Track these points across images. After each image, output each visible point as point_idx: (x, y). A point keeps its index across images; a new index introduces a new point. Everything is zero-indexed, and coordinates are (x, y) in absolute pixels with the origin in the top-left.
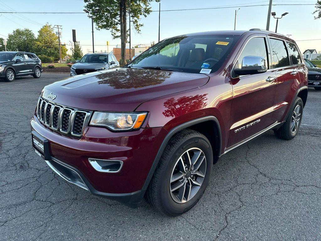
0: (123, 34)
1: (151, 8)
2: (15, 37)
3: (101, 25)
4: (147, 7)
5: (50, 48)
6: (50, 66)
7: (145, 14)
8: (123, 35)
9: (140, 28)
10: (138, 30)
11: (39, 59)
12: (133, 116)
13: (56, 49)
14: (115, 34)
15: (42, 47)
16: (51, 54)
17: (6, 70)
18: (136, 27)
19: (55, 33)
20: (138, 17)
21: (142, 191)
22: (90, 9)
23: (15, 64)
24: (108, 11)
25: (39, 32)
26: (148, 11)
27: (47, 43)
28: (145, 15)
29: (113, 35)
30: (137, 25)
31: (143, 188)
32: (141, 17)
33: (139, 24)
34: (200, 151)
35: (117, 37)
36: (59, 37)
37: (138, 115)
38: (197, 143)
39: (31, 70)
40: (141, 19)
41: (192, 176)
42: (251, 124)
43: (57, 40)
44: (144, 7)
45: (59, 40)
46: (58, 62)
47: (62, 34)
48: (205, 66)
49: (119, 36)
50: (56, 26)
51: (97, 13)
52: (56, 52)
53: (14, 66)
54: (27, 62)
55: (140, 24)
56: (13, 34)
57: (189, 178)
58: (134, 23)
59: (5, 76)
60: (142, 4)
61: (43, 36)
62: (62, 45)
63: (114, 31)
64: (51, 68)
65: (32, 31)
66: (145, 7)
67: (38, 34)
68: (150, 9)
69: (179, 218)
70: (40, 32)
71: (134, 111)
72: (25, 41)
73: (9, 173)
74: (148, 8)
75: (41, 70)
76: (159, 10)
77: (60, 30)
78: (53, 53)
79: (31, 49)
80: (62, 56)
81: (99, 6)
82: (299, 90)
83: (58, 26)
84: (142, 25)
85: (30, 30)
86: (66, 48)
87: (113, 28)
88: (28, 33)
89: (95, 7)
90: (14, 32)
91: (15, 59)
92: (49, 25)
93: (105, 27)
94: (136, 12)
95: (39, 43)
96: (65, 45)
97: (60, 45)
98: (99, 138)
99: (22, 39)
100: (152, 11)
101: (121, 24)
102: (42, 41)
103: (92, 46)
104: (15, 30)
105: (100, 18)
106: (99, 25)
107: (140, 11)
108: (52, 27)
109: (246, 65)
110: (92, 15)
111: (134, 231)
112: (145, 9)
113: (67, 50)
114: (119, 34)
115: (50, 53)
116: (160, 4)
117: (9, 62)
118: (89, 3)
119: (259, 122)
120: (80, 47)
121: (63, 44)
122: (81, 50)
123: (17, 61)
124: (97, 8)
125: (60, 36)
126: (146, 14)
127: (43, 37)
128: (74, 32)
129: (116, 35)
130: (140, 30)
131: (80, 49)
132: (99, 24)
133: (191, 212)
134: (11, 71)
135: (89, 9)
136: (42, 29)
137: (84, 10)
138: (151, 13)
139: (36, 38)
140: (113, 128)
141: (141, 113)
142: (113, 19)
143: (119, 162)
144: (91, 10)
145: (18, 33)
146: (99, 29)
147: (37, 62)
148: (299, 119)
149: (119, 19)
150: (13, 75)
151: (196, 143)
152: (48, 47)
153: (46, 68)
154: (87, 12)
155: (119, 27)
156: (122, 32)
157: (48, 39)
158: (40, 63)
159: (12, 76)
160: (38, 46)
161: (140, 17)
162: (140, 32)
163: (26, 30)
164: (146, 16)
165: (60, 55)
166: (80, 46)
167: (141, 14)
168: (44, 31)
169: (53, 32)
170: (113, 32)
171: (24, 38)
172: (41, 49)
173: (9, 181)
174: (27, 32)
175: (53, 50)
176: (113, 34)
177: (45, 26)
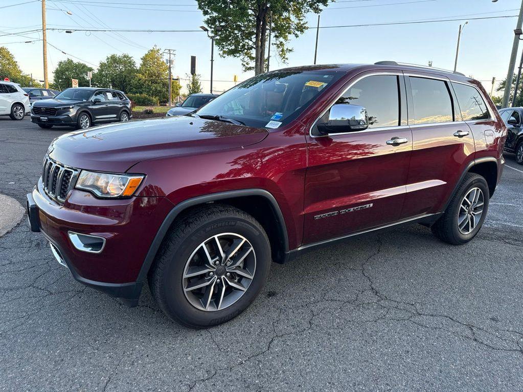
0: (259, 64)
1: (307, 22)
2: (109, 67)
3: (227, 50)
4: (301, 21)
5: (156, 83)
6: (147, 111)
7: (296, 32)
8: (259, 66)
9: (288, 55)
10: (284, 57)
11: (129, 100)
12: (124, 179)
13: (164, 85)
14: (247, 64)
15: (145, 82)
16: (157, 93)
17: (80, 114)
18: (281, 53)
19: (165, 62)
20: (285, 38)
21: (137, 283)
22: (212, 24)
23: (93, 105)
24: (239, 28)
25: (142, 59)
26: (301, 28)
27: (152, 76)
28: (296, 34)
29: (244, 65)
30: (283, 51)
31: (138, 279)
32: (291, 37)
33: (285, 49)
34: (243, 239)
35: (250, 69)
36: (170, 68)
37: (130, 178)
38: (233, 226)
39: (115, 116)
40: (290, 40)
41: (228, 274)
42: (352, 210)
43: (168, 71)
44: (296, 21)
45: (170, 71)
46: (166, 105)
47: (174, 63)
48: (277, 117)
49: (253, 68)
50: (167, 51)
51: (221, 31)
52: (164, 90)
53: (90, 108)
54: (110, 103)
55: (287, 49)
56: (106, 62)
57: (223, 276)
58: (278, 47)
59: (77, 122)
60: (293, 18)
61: (148, 65)
62: (173, 79)
63: (246, 59)
64: (149, 113)
65: (132, 58)
66: (298, 22)
67: (141, 62)
68: (305, 25)
69: (203, 332)
70: (144, 59)
71: (125, 172)
72: (122, 72)
73: (19, 250)
74: (302, 23)
75: (129, 116)
76: (317, 27)
77: (172, 56)
78: (160, 92)
79: (129, 84)
80: (172, 96)
81: (226, 21)
82: (472, 163)
83: (169, 50)
84: (290, 50)
85: (130, 56)
86: (179, 85)
87: (246, 54)
88: (126, 61)
89: (220, 22)
90: (108, 59)
91: (93, 98)
92: (157, 48)
93: (232, 53)
94: (282, 31)
95: (141, 75)
96: (177, 80)
97: (170, 79)
98: (84, 206)
99: (118, 69)
100: (308, 28)
101: (257, 48)
102: (146, 72)
103: (210, 82)
104: (109, 56)
105: (226, 39)
106: (225, 50)
107: (289, 27)
108: (161, 52)
109: (342, 118)
110: (213, 35)
111: (131, 340)
112: (297, 24)
113: (180, 88)
114: (252, 64)
115: (156, 91)
116: (319, 16)
117: (85, 102)
118: (210, 17)
119: (370, 208)
120: (199, 84)
121: (175, 78)
122: (201, 88)
123: (96, 102)
124: (223, 24)
125: (171, 66)
126: (298, 33)
127: (147, 67)
128: (193, 59)
129: (248, 66)
130: (287, 59)
131: (199, 86)
132: (223, 47)
133: (225, 327)
134: (85, 115)
135: (210, 25)
136: (146, 55)
137: (202, 27)
138: (305, 31)
139: (138, 69)
140: (99, 194)
141: (135, 176)
142: (247, 41)
143: (102, 240)
144: (213, 26)
145: (114, 60)
146: (224, 55)
147: (125, 104)
148: (481, 211)
149: (254, 40)
150: (88, 121)
151: (231, 226)
152: (154, 82)
153: (142, 113)
154: (206, 30)
155: (253, 53)
156: (256, 62)
157: (154, 69)
158: (129, 106)
159: (87, 123)
160: (140, 80)
161: (289, 38)
162: (286, 61)
163: (125, 56)
164: (297, 36)
165: (170, 95)
166: (199, 82)
167: (290, 33)
168: (151, 57)
169: (161, 60)
170: (245, 62)
171: (121, 68)
172: (143, 85)
173: (14, 260)
174: (126, 59)
175: (160, 87)
176: (245, 63)
177: (152, 51)
